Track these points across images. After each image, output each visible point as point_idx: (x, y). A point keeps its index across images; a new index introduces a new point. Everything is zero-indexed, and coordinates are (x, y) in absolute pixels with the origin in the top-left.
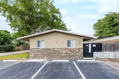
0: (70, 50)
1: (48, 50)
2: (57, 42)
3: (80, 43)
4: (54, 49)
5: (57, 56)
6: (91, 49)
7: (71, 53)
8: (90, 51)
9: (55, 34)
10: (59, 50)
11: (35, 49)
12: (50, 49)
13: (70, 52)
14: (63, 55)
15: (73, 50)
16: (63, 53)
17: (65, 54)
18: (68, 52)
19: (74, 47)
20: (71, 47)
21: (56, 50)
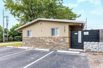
0: (54, 39)
1: (35, 39)
2: (42, 31)
3: (65, 30)
4: (39, 38)
5: (42, 45)
6: (81, 38)
7: (55, 43)
8: (80, 41)
9: (40, 23)
10: (44, 39)
11: (26, 38)
12: (36, 38)
13: (54, 41)
14: (47, 44)
15: (57, 39)
16: (47, 42)
17: (49, 43)
18: (52, 41)
19: (59, 36)
20: (55, 36)
21: (41, 38)
